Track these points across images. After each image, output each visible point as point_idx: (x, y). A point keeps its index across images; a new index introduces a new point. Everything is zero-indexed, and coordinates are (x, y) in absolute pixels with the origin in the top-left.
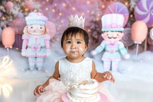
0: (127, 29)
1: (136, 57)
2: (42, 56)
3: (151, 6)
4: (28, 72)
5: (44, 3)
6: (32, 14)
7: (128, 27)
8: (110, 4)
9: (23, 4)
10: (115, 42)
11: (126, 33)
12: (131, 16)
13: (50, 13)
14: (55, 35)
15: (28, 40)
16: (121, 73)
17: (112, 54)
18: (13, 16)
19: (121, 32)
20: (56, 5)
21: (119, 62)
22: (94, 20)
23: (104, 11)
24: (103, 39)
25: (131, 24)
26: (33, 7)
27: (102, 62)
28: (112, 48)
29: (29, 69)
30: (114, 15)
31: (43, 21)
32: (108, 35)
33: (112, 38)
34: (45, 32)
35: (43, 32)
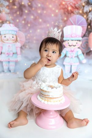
0: (85, 38)
2: (14, 60)
4: (2, 74)
5: (15, 15)
7: (86, 36)
8: (71, 17)
10: (74, 49)
11: (84, 42)
12: (89, 27)
13: (20, 24)
14: (25, 43)
15: (2, 47)
17: (72, 59)
19: (80, 41)
20: (25, 17)
21: (78, 66)
23: (66, 23)
24: (65, 47)
25: (89, 34)
26: (6, 19)
27: (64, 66)
29: (3, 71)
31: (14, 31)
32: (68, 43)
33: (72, 46)
34: (16, 41)
35: (14, 40)
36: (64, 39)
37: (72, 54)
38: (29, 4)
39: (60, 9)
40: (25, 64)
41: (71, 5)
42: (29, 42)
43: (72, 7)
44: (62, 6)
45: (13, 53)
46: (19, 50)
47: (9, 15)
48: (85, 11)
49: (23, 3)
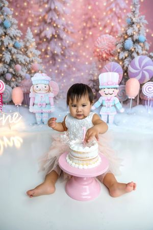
0: (122, 86)
1: (129, 110)
2: (47, 111)
3: (143, 65)
4: (35, 126)
5: (48, 65)
6: (37, 74)
7: (123, 84)
8: (106, 64)
9: (30, 66)
10: (111, 98)
11: (121, 90)
12: (125, 74)
13: (53, 74)
14: (59, 93)
15: (34, 98)
16: (117, 125)
17: (109, 109)
18: (21, 77)
19: (117, 88)
20: (58, 66)
21: (115, 115)
22: (92, 79)
23: (101, 70)
24: (101, 96)
25: (125, 82)
26: (38, 69)
29: (36, 123)
30: (110, 73)
31: (47, 80)
32: (104, 91)
33: (109, 95)
34: (49, 90)
35: (47, 90)
36: (100, 87)
37: (109, 104)
38: (62, 52)
39: (95, 56)
40: (60, 115)
41: (105, 52)
43: (107, 54)
44: (96, 53)
45: (46, 104)
46: (52, 101)
47: (42, 64)
48: (121, 57)
49: (55, 52)
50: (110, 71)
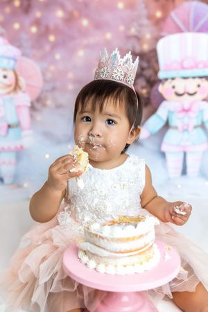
5: (8, 10)
8: (174, 7)
10: (192, 104)
13: (24, 36)
14: (42, 91)
19: (207, 78)
20: (38, 14)
22: (137, 50)
23: (160, 26)
27: (163, 155)
28: (186, 120)
30: (189, 36)
31: (8, 58)
32: (174, 87)
33: (186, 96)
34: (17, 87)
35: (10, 86)
36: (161, 75)
40: (47, 156)
42: (54, 89)
45: (9, 126)
50: (189, 30)
